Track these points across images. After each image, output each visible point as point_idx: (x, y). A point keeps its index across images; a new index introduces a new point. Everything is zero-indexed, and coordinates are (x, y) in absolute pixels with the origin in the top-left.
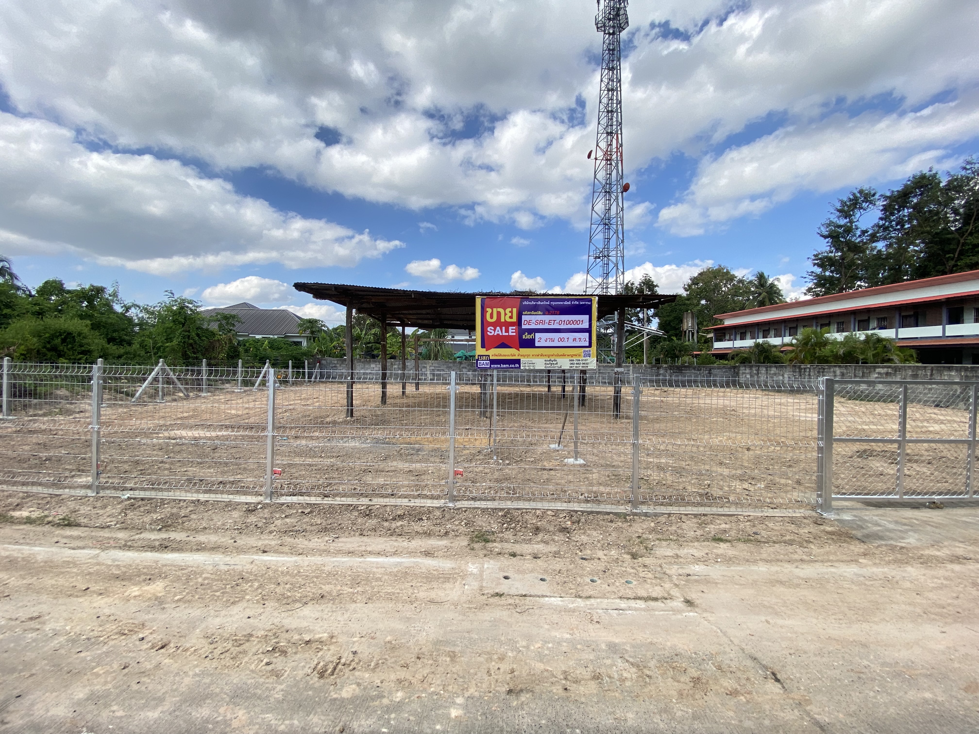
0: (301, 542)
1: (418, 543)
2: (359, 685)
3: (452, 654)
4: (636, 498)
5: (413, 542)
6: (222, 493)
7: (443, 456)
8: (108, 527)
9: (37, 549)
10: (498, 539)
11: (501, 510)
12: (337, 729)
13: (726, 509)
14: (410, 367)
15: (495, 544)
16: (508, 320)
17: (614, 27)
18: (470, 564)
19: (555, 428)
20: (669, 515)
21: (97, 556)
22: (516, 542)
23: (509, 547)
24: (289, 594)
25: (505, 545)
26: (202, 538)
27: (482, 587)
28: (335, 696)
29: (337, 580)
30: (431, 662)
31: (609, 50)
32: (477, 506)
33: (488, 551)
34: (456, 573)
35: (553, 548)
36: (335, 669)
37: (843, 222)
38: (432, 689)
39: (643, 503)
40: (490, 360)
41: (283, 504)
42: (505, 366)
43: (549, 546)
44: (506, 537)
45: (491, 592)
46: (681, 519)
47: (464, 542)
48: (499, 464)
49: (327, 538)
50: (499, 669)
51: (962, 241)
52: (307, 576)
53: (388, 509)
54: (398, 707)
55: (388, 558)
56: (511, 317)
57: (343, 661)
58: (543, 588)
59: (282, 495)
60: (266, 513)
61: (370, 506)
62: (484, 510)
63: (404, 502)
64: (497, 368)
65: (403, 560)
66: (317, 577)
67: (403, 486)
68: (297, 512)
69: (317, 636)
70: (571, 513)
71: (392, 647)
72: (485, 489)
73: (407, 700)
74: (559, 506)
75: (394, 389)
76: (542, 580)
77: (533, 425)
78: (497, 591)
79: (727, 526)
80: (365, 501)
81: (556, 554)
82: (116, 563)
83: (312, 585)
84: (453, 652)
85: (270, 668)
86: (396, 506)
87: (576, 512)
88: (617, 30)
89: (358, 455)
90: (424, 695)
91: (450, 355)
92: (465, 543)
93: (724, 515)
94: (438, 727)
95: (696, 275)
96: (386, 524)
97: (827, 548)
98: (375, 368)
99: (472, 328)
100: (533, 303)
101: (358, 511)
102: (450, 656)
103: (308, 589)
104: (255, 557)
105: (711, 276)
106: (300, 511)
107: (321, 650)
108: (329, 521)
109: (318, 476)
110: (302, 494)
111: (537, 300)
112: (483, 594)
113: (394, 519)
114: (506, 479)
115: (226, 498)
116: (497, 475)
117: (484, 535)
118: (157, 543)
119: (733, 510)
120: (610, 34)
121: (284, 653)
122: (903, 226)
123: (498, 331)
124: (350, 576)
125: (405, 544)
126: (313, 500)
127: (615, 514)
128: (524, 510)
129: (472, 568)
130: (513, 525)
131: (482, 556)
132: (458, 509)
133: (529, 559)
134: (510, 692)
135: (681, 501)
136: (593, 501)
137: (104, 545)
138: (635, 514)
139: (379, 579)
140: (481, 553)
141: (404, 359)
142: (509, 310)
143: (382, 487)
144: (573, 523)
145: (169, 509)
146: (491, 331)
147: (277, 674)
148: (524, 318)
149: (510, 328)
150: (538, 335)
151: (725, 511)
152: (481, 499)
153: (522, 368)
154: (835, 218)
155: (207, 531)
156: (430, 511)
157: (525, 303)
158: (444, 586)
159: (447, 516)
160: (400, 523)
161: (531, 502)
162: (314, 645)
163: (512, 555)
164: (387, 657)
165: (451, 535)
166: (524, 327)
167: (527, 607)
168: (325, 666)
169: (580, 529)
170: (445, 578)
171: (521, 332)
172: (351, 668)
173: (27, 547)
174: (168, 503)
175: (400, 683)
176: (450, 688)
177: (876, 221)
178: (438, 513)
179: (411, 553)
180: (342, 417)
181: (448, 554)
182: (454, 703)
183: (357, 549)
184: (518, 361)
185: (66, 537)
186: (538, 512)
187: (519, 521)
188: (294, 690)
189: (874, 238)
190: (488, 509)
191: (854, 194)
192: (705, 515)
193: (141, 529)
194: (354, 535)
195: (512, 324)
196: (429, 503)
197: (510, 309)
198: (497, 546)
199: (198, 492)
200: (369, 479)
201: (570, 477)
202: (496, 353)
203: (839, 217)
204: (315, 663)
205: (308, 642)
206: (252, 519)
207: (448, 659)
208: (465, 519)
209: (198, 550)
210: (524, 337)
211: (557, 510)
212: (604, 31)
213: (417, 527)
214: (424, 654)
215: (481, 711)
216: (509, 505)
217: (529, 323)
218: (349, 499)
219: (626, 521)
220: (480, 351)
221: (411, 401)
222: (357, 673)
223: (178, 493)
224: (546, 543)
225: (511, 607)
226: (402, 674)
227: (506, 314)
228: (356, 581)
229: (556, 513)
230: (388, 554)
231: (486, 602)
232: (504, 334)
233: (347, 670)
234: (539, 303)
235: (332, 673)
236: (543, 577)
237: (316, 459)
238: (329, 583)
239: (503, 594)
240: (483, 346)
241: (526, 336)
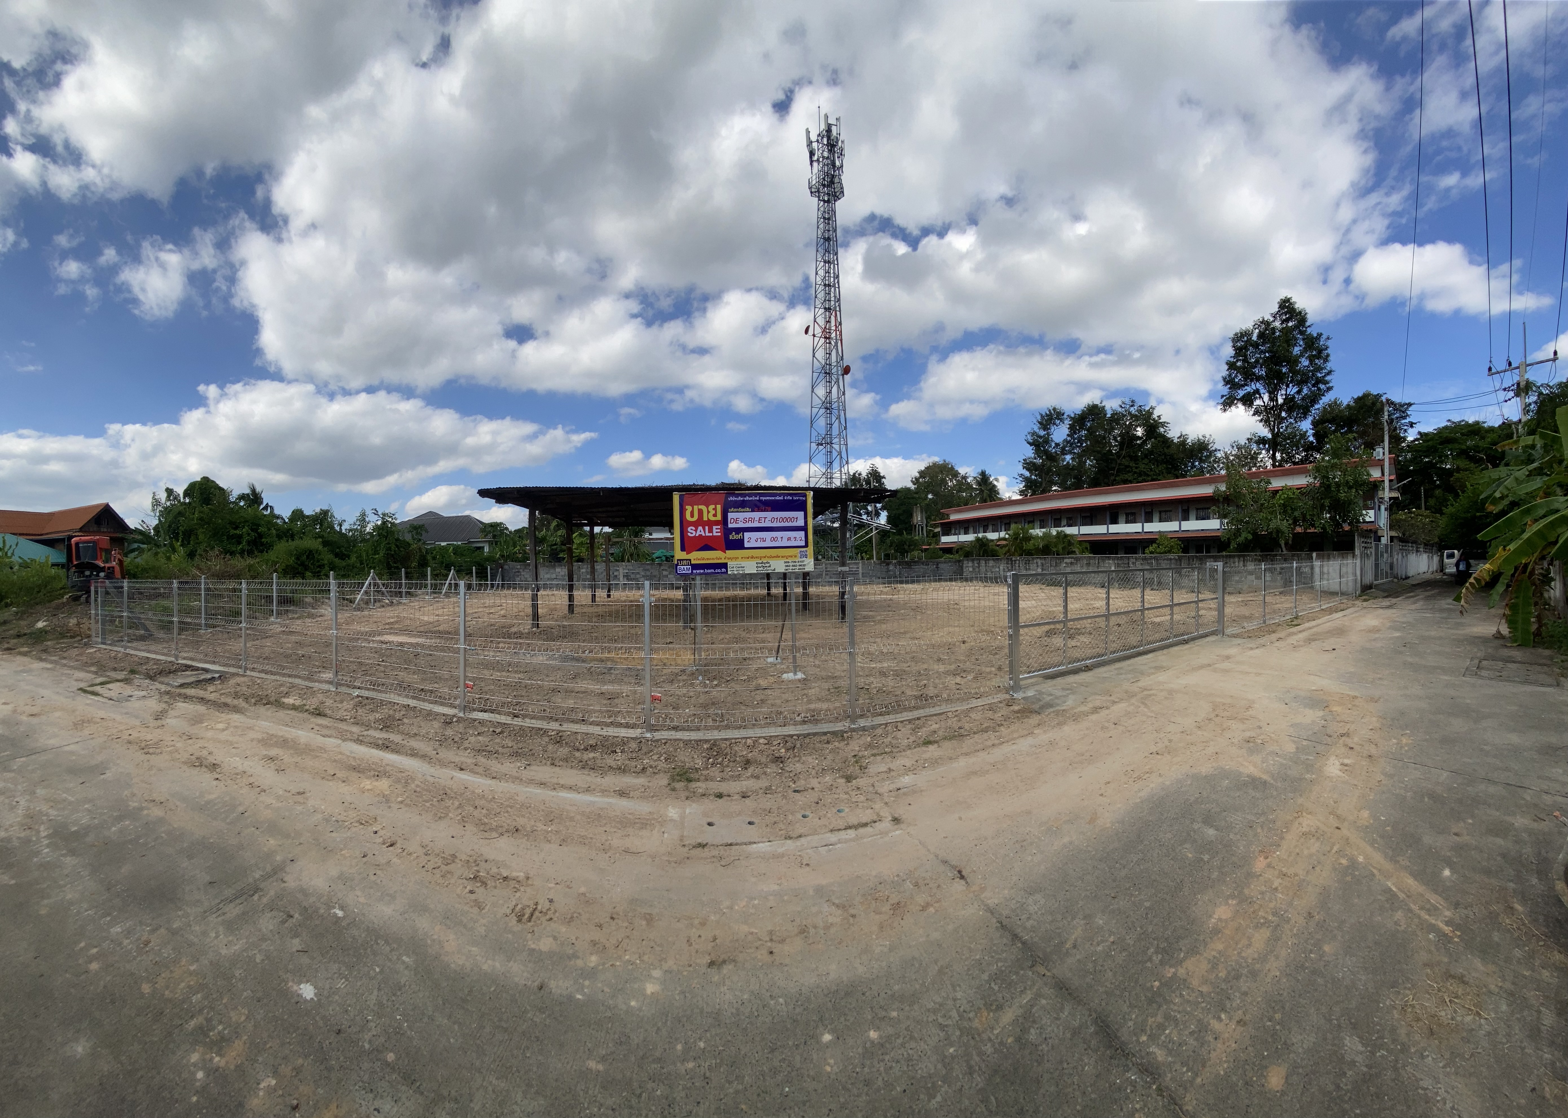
0: (494, 765)
1: (613, 781)
2: (555, 938)
3: (648, 917)
4: (854, 712)
5: (607, 778)
6: (424, 700)
7: (638, 677)
8: (346, 720)
9: (300, 732)
10: (702, 778)
11: (707, 741)
12: (536, 984)
13: (937, 708)
14: (601, 571)
15: (698, 784)
16: (712, 518)
17: (828, 194)
18: (670, 808)
19: (771, 638)
20: (886, 724)
21: (339, 746)
22: (723, 779)
23: (715, 786)
24: (486, 820)
25: (711, 785)
26: (414, 743)
27: (682, 836)
28: (533, 946)
29: (530, 813)
30: (626, 924)
31: (824, 218)
32: (678, 737)
33: (691, 792)
34: (654, 819)
35: (763, 783)
36: (532, 915)
37: (1042, 433)
38: (627, 957)
39: (862, 716)
40: (691, 565)
41: (475, 720)
42: (709, 571)
43: (760, 781)
44: (712, 774)
45: (693, 842)
46: (896, 727)
47: (663, 780)
48: (705, 686)
49: (519, 764)
50: (700, 936)
51: (1119, 462)
52: (502, 804)
53: (579, 738)
54: (591, 974)
55: (580, 795)
56: (715, 515)
57: (539, 907)
58: (752, 833)
59: (474, 710)
60: (461, 727)
61: (560, 731)
62: (687, 743)
63: (596, 730)
64: (700, 574)
65: (597, 799)
66: (511, 807)
67: (595, 711)
68: (488, 731)
69: (514, 874)
70: (785, 739)
71: (586, 900)
72: (689, 717)
73: (601, 967)
74: (773, 731)
75: (582, 596)
76: (750, 823)
77: (748, 635)
78: (700, 841)
79: (937, 726)
80: (554, 726)
81: (768, 790)
82: (353, 755)
83: (506, 815)
84: (650, 914)
85: (473, 897)
86: (588, 734)
87: (791, 736)
88: (832, 198)
89: (546, 672)
90: (618, 963)
91: (648, 557)
92: (665, 782)
93: (935, 715)
94: (633, 1003)
95: (923, 469)
96: (578, 754)
97: (1013, 728)
98: (561, 571)
99: (670, 525)
100: (740, 498)
101: (549, 736)
102: (646, 919)
103: (503, 819)
104: (455, 774)
105: (937, 470)
106: (491, 730)
107: (519, 890)
108: (520, 746)
109: (507, 693)
110: (492, 711)
111: (745, 495)
112: (684, 846)
113: (586, 749)
114: (713, 704)
115: (428, 706)
116: (702, 699)
117: (686, 772)
118: (380, 742)
119: (944, 708)
120: (824, 201)
121: (484, 884)
122: (1082, 444)
123: (700, 531)
124: (543, 811)
125: (599, 780)
126: (503, 719)
127: (834, 733)
128: (733, 741)
129: (673, 813)
130: (720, 759)
131: (684, 798)
132: (657, 741)
133: (736, 800)
134: (712, 964)
135: (899, 707)
136: (810, 721)
137: (343, 737)
138: (853, 730)
139: (572, 819)
140: (683, 794)
141: (593, 562)
142: (711, 507)
143: (572, 710)
144: (787, 750)
145: (386, 711)
146: (691, 532)
147: (479, 905)
148: (730, 515)
149: (714, 527)
150: (747, 535)
151: (937, 710)
152: (683, 729)
153: (729, 573)
154: (1036, 428)
155: (417, 737)
156: (625, 742)
157: (731, 499)
158: (640, 834)
159: (644, 749)
160: (592, 755)
161: (741, 730)
162: (512, 883)
163: (718, 796)
164: (581, 911)
165: (648, 772)
166: (730, 526)
167: (733, 858)
168: (523, 909)
169: (795, 756)
170: (643, 823)
171: (727, 531)
172: (548, 917)
173: (293, 730)
174: (386, 705)
175: (595, 945)
176: (646, 958)
177: (1065, 437)
178: (634, 745)
179: (604, 792)
180: (526, 626)
181: (647, 795)
182: (650, 976)
183: (549, 780)
184: (725, 565)
185: (318, 725)
186: (749, 741)
187: (726, 755)
188: (495, 928)
189: (1064, 452)
190: (691, 741)
191: (1050, 411)
192: (919, 719)
193: (368, 727)
194: (546, 764)
195: (716, 523)
196: (623, 733)
197: (713, 506)
198: (700, 786)
199: (407, 696)
200: (558, 699)
201: (785, 696)
202: (699, 557)
203: (1040, 428)
204: (514, 903)
205: (505, 878)
206: (449, 732)
207: (644, 923)
208: (665, 753)
209: (412, 755)
210: (731, 537)
211: (771, 737)
212: (819, 197)
213: (610, 761)
214: (618, 914)
215: (679, 989)
216: (715, 735)
217: (736, 521)
218: (539, 722)
219: (843, 740)
220: (679, 554)
221: (600, 610)
222: (553, 925)
223: (392, 696)
224: (757, 777)
225: (715, 860)
226: (597, 935)
227: (708, 512)
228: (551, 817)
229: (769, 740)
230: (580, 790)
231: (687, 855)
232: (707, 534)
233: (543, 919)
234: (747, 498)
235: (530, 920)
236: (752, 820)
237: (504, 674)
238: (523, 816)
239: (707, 844)
240: (683, 549)
241: (733, 536)
